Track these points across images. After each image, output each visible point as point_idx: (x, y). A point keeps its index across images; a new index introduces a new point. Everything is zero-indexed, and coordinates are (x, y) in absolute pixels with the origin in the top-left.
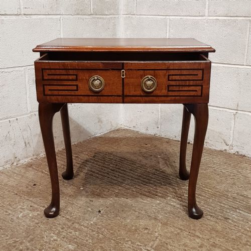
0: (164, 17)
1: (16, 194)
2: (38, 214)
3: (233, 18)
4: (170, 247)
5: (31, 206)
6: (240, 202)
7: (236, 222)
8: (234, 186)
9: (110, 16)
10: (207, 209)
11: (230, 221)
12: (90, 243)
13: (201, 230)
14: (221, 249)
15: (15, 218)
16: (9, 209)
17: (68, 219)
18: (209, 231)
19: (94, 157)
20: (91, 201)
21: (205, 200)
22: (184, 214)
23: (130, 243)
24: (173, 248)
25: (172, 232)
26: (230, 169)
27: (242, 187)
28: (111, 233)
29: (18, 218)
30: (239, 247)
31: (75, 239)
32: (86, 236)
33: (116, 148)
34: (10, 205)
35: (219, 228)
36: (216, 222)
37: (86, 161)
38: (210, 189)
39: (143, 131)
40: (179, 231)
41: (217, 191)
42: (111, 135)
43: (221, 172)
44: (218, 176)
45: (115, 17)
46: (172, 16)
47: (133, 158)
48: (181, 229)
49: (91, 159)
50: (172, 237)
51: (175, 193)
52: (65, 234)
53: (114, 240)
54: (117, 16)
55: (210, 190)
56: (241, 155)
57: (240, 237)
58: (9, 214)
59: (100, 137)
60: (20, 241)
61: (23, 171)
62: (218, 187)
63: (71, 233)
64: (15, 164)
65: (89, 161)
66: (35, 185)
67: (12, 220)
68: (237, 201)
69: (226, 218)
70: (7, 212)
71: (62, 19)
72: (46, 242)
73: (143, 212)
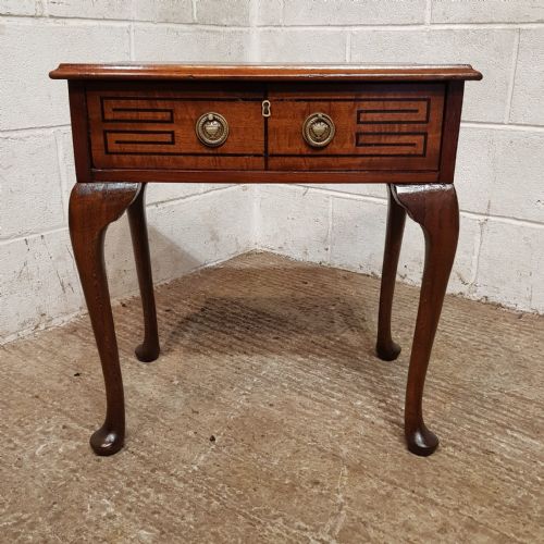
0: (340, 29)
1: (37, 397)
2: (78, 447)
3: (482, 27)
4: (372, 533)
5: (64, 427)
6: (509, 411)
7: (510, 462)
8: (490, 373)
9: (233, 29)
10: (443, 429)
11: (497, 460)
12: (189, 523)
13: (437, 485)
14: (491, 534)
15: (26, 457)
16: (16, 435)
17: (143, 457)
18: (456, 487)
19: (203, 310)
20: (194, 412)
21: (437, 408)
22: (395, 443)
23: (280, 521)
24: (382, 534)
25: (374, 492)
26: (476, 334)
27: (506, 374)
28: (239, 496)
29: (33, 457)
30: (529, 528)
31: (154, 513)
32: (181, 505)
33: (246, 290)
34: (20, 424)
35: (476, 478)
36: (468, 463)
37: (187, 319)
38: (443, 380)
39: (297, 255)
40: (389, 488)
41: (458, 386)
42: (238, 265)
43: (460, 340)
44: (455, 351)
45: (241, 32)
46: (356, 25)
47: (280, 311)
48: (392, 483)
49: (197, 315)
50: (375, 505)
51: (372, 391)
52: (134, 500)
53: (245, 515)
54: (246, 29)
55: (443, 384)
56: (493, 304)
57: (525, 502)
58: (16, 445)
59: (216, 269)
60: (29, 521)
61: (57, 342)
62: (458, 376)
63: (147, 496)
64: (42, 327)
65: (192, 320)
66: (77, 375)
67: (19, 463)
68: (503, 408)
69: (488, 452)
70: (10, 441)
71: (132, 28)
72: (89, 523)
73: (307, 439)
